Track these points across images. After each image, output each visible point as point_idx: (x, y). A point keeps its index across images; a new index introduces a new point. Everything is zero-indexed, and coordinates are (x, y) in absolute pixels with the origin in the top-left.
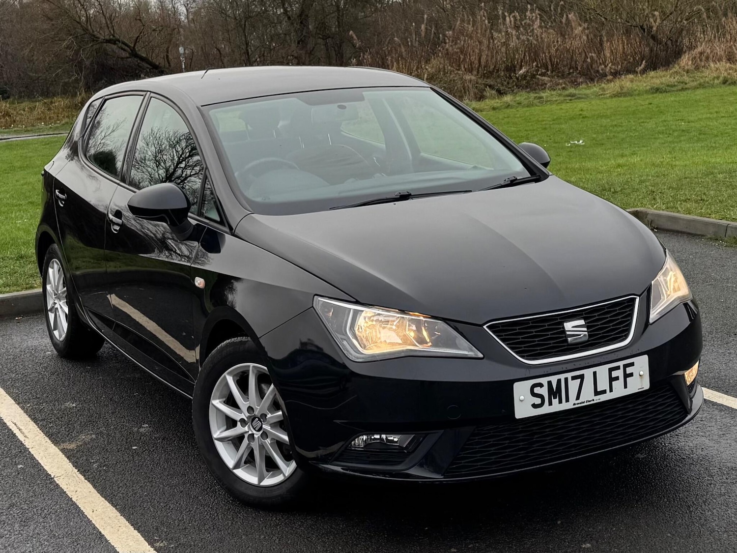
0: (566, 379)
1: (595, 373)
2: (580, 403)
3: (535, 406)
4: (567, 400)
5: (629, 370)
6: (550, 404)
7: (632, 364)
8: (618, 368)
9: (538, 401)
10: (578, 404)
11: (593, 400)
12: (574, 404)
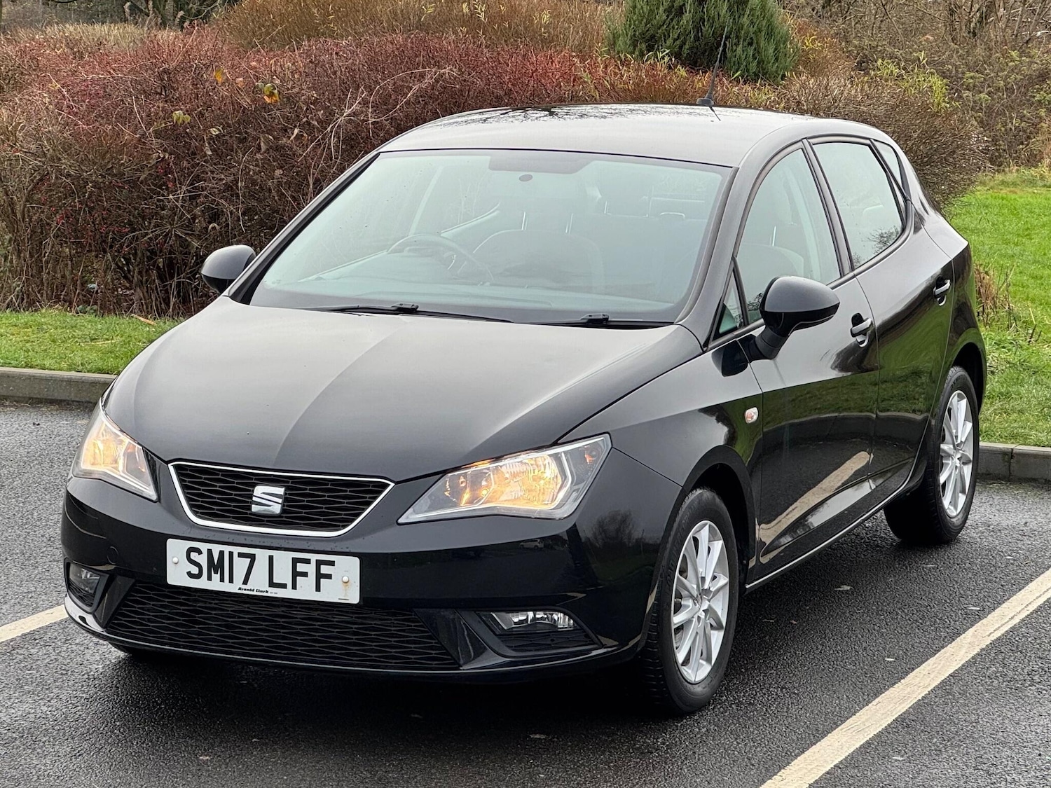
0: (231, 554)
1: (271, 558)
2: (248, 590)
3: (190, 575)
4: (231, 581)
5: (325, 569)
6: (210, 578)
7: (332, 563)
8: (308, 561)
9: (195, 570)
10: (245, 590)
11: (267, 592)
12: (240, 589)
